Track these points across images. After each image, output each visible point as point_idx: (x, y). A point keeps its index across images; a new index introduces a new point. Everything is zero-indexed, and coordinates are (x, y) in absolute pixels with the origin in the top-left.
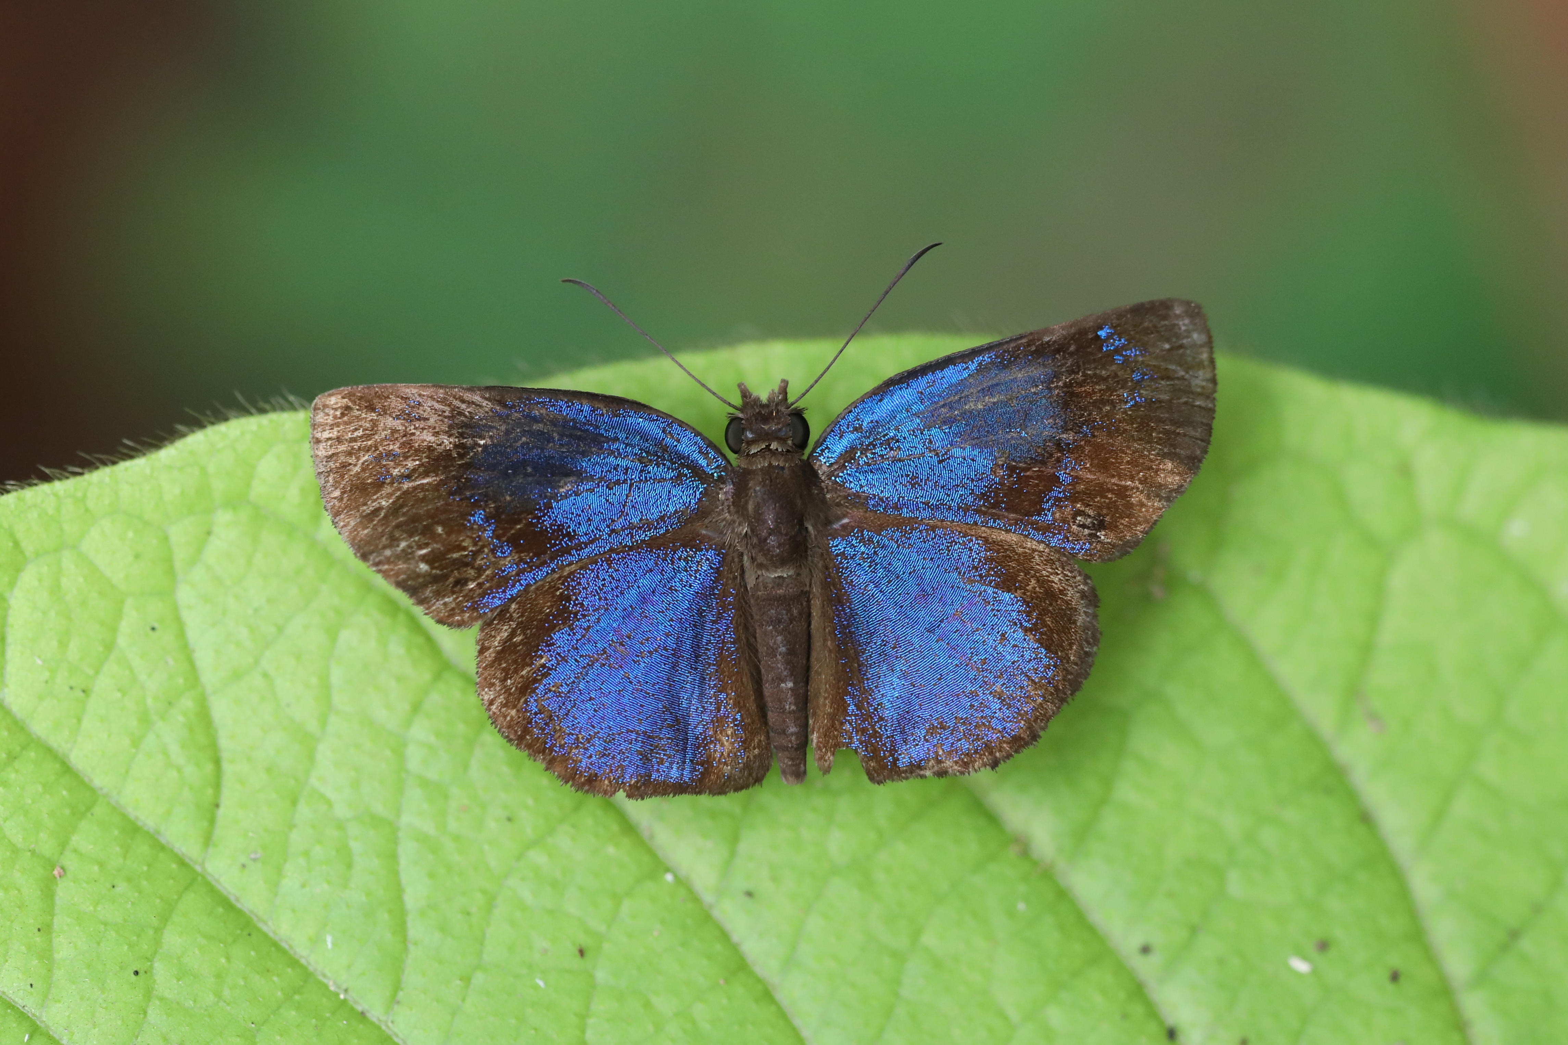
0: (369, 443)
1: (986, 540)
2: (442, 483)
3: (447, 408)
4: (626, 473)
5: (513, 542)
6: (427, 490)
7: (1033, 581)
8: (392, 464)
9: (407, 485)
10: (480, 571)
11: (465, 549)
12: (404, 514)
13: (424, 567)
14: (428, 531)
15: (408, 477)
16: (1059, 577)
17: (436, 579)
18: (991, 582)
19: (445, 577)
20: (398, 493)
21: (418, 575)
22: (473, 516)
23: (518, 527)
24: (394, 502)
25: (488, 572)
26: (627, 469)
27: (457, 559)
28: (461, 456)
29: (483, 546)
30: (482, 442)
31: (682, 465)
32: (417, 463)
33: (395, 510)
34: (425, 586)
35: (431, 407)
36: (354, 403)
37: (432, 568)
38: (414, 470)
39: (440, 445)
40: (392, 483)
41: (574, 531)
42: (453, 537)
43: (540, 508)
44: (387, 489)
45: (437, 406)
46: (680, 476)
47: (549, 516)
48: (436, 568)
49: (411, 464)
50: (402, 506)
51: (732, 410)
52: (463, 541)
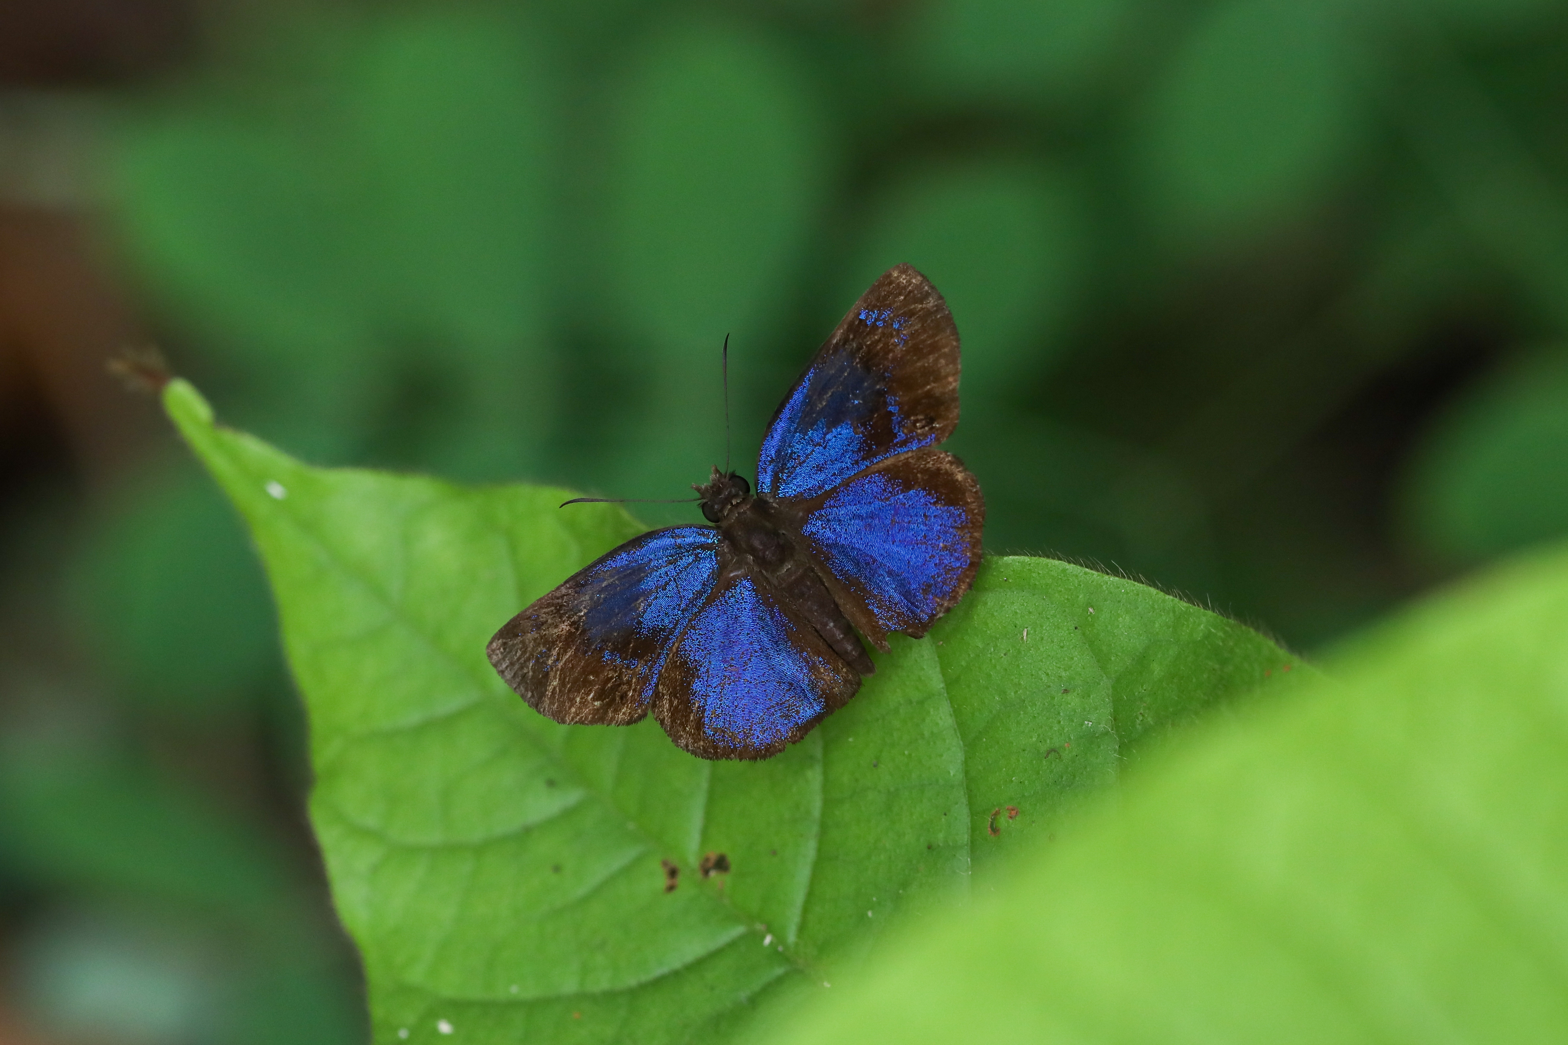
0: (528, 655)
1: (879, 472)
2: (577, 650)
3: (553, 608)
4: (668, 575)
5: (636, 655)
6: (572, 660)
7: (919, 475)
8: (545, 659)
9: (560, 665)
10: (629, 683)
11: (612, 678)
12: (568, 683)
13: (597, 703)
14: (586, 683)
15: (557, 660)
16: (931, 463)
17: (609, 705)
18: (898, 491)
19: (614, 700)
20: (558, 673)
21: (598, 710)
22: (604, 657)
23: (631, 645)
24: (559, 679)
25: (634, 680)
26: (666, 573)
27: (612, 686)
28: (577, 629)
29: (621, 669)
30: (582, 614)
31: (694, 549)
32: (557, 649)
33: (563, 684)
34: (606, 712)
35: (545, 613)
36: (506, 639)
37: (602, 701)
38: (558, 654)
39: (562, 630)
40: (552, 669)
41: (662, 625)
42: (602, 676)
43: (636, 627)
44: (552, 674)
45: (546, 610)
46: (696, 555)
47: (644, 628)
48: (605, 699)
49: (555, 652)
50: (565, 678)
51: (699, 501)
52: (607, 675)
